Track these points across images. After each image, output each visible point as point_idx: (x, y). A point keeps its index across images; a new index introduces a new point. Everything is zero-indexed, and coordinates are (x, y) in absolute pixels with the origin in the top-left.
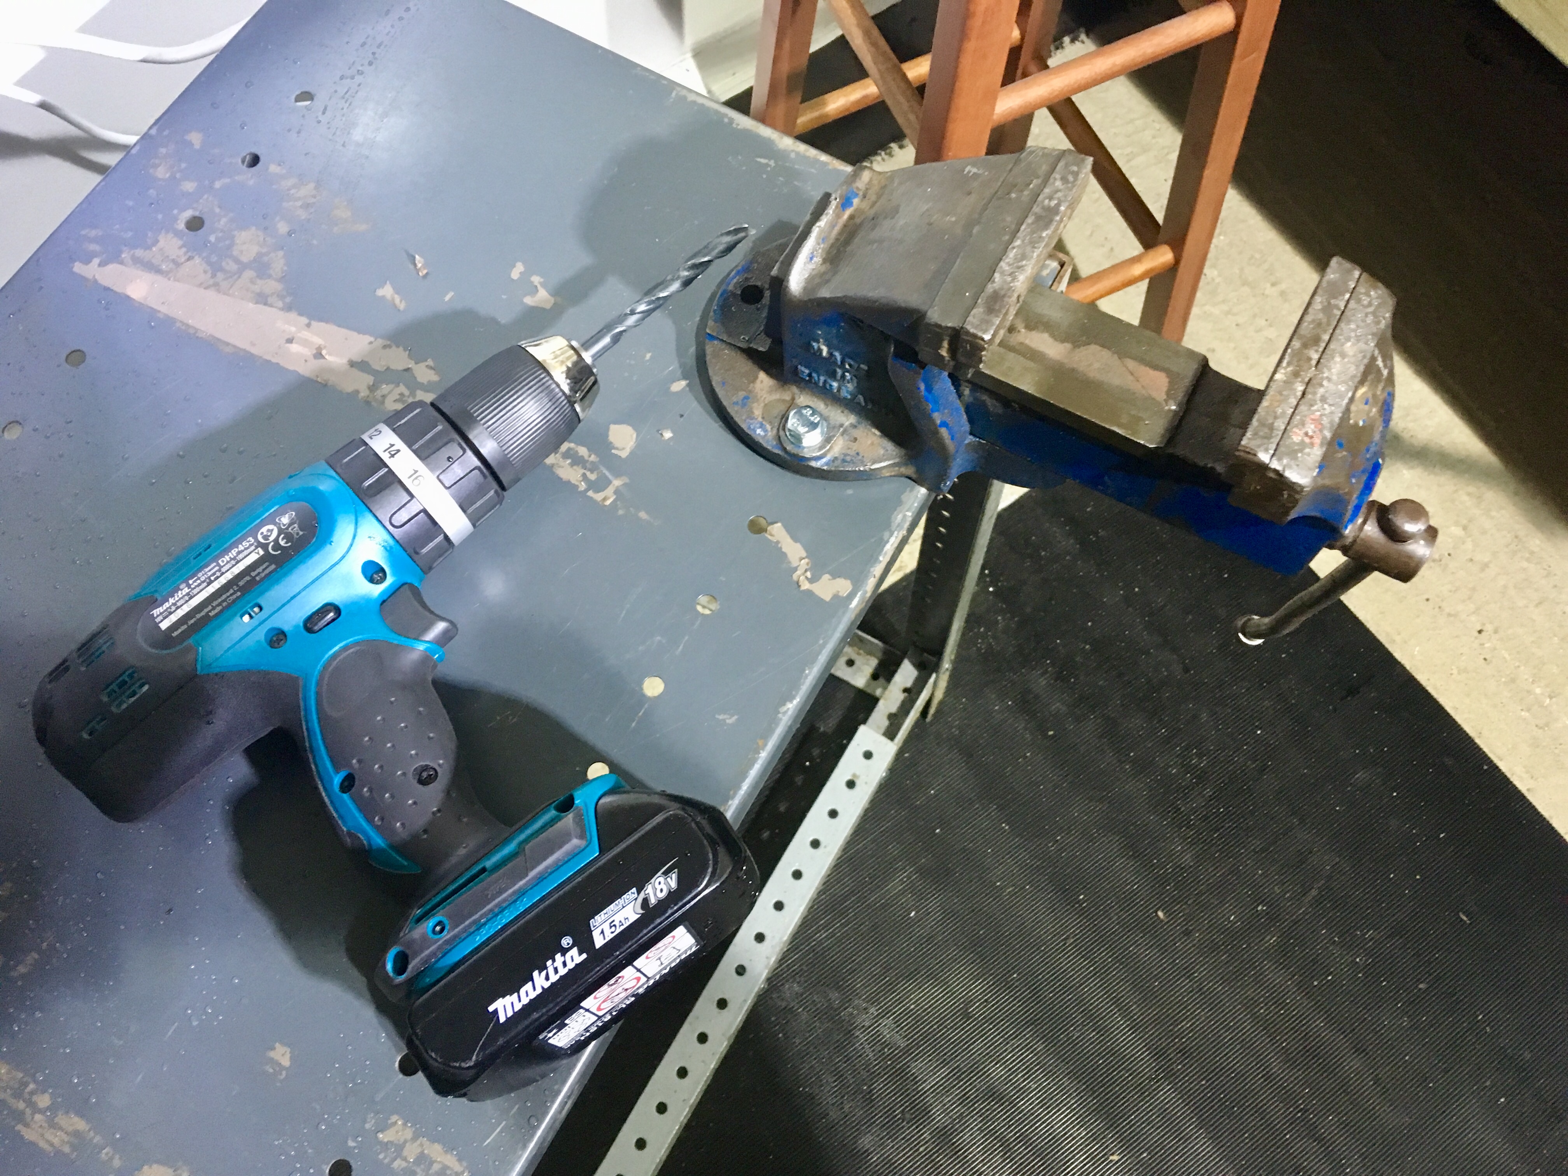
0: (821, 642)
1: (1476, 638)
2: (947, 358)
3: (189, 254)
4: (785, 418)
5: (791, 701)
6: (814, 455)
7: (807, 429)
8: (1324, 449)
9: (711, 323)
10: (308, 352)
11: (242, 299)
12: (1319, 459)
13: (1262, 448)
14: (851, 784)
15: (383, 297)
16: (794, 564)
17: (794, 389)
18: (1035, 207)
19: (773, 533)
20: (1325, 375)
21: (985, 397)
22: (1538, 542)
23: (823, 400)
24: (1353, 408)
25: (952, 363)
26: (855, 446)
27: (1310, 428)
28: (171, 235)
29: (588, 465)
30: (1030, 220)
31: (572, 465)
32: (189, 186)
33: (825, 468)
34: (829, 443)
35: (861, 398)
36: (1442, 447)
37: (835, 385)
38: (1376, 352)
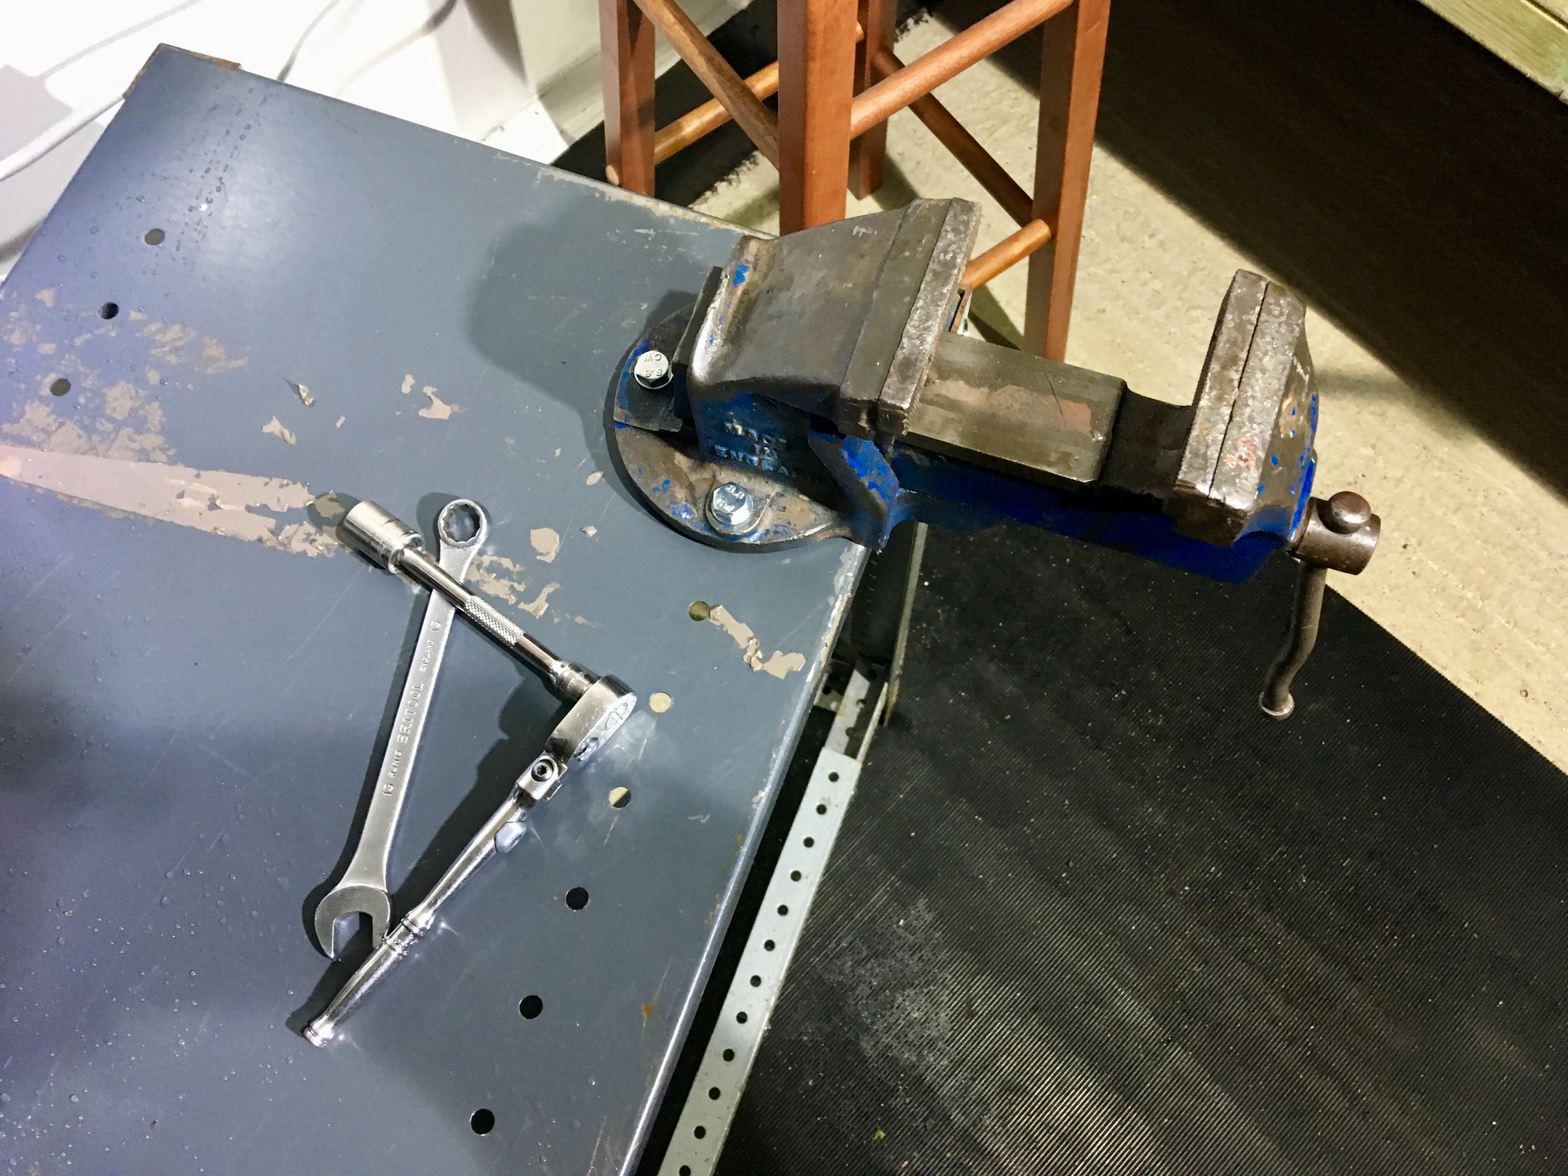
0: (784, 722)
1: (1402, 553)
2: (868, 429)
3: (60, 420)
4: (709, 497)
5: (763, 790)
6: (745, 532)
7: (733, 508)
8: (1260, 470)
9: (617, 410)
10: (202, 505)
11: (123, 459)
12: (1257, 481)
13: (1200, 481)
14: (822, 810)
15: (271, 434)
16: (743, 646)
17: (714, 466)
18: (931, 263)
19: (717, 617)
20: (1249, 394)
21: (910, 452)
22: (1446, 449)
23: (745, 473)
24: (1282, 422)
25: (873, 432)
26: (785, 515)
27: (1243, 451)
28: (37, 403)
29: (515, 577)
30: (928, 277)
31: (498, 578)
32: (48, 348)
33: (758, 542)
34: (758, 516)
35: (783, 469)
36: (1339, 370)
37: (755, 459)
38: (1295, 361)
